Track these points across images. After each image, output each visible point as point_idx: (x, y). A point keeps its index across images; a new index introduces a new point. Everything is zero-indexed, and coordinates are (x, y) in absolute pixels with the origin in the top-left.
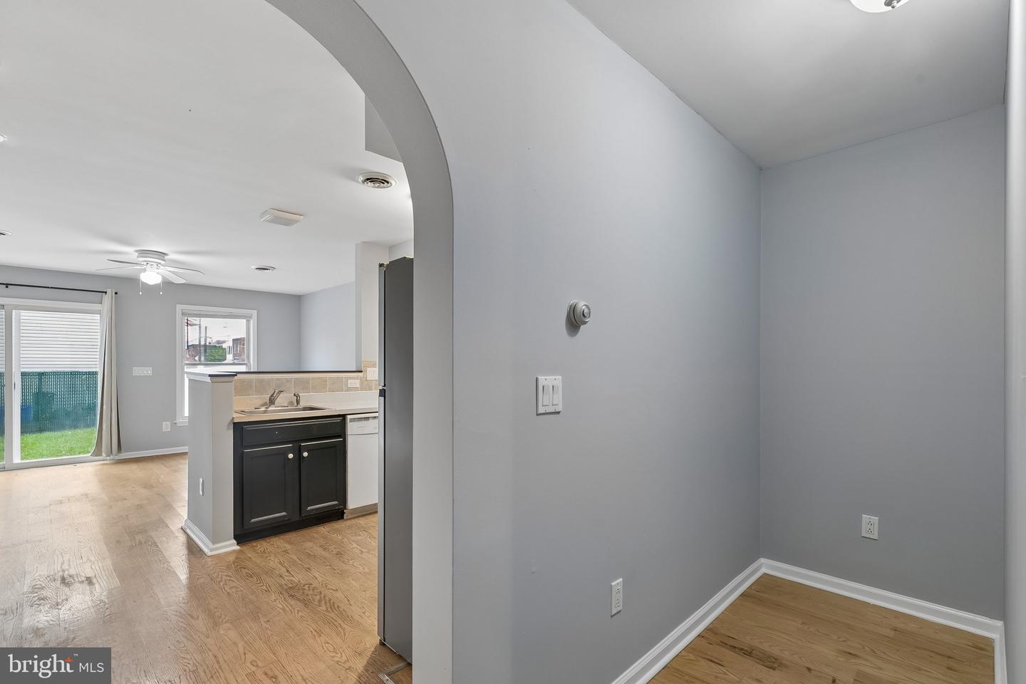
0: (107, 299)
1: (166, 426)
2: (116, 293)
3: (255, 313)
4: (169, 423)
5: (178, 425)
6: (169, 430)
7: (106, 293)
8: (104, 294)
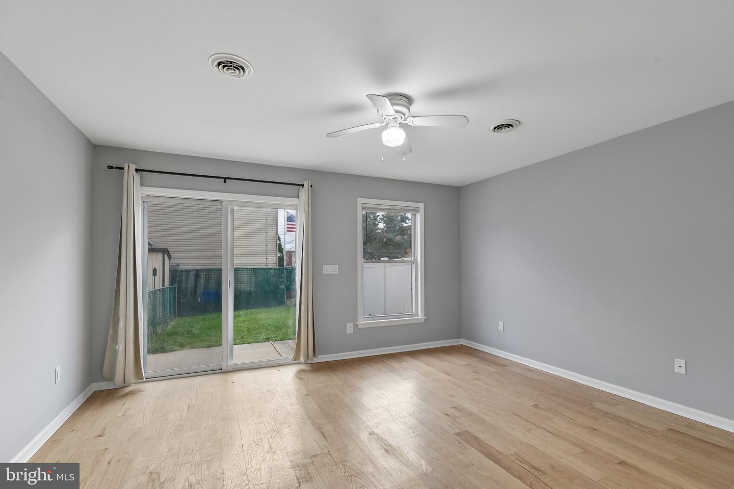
0: (304, 193)
1: (350, 328)
2: (311, 186)
3: (421, 206)
4: (351, 324)
5: (359, 327)
6: (352, 332)
7: (303, 186)
8: (301, 187)
